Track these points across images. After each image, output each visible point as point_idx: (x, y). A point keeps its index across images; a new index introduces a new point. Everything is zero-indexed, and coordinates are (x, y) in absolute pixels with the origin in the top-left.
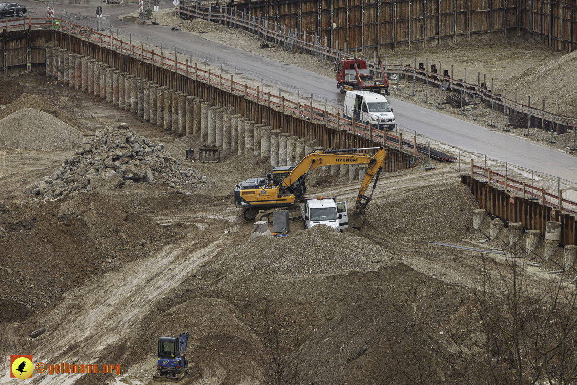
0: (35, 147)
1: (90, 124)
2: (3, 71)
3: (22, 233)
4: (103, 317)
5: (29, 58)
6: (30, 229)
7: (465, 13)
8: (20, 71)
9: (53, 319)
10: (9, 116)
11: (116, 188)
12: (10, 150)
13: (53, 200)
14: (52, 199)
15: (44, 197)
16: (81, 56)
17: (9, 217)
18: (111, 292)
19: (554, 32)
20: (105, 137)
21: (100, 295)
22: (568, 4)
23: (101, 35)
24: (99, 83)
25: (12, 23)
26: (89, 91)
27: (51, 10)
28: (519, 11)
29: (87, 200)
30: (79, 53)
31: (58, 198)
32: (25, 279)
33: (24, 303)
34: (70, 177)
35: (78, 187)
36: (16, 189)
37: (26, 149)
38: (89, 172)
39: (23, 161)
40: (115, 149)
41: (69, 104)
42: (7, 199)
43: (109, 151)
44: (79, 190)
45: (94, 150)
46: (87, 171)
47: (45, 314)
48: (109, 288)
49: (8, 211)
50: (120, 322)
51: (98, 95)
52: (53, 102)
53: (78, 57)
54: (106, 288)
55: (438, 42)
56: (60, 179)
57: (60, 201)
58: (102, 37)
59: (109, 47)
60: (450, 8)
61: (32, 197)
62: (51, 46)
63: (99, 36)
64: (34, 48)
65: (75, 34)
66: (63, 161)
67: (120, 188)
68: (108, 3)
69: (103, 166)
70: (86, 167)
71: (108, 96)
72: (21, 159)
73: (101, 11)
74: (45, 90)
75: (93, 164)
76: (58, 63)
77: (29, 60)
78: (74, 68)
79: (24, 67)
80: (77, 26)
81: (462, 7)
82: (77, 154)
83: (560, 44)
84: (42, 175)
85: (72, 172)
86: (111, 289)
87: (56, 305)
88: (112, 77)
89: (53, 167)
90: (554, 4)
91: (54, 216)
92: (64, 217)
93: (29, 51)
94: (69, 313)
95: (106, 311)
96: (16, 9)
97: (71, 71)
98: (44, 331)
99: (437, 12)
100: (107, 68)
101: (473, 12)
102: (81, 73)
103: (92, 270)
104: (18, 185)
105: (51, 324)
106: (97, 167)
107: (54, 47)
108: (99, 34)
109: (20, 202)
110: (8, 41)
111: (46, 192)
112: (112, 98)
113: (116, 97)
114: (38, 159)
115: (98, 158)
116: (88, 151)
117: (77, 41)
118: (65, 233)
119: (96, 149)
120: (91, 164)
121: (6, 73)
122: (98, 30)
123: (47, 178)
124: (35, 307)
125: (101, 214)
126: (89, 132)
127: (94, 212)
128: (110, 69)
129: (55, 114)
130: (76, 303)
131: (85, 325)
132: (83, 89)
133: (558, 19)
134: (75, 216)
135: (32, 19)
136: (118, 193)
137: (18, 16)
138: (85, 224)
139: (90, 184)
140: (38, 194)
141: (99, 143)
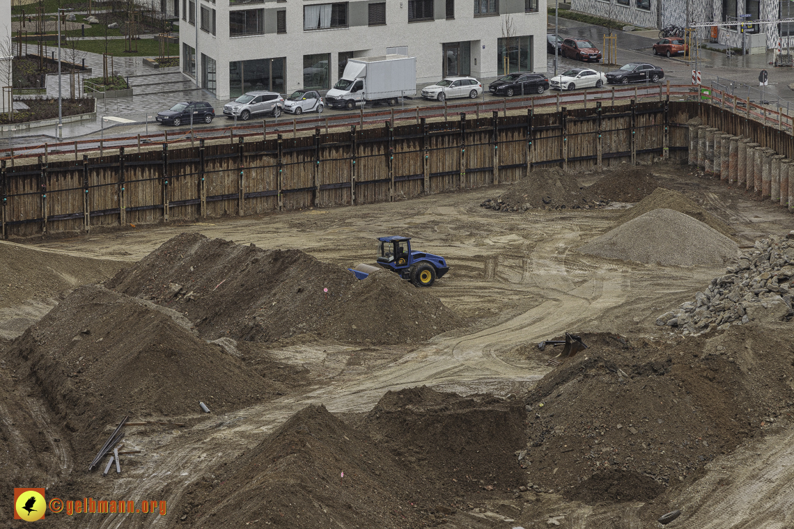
0: (672, 262)
1: (748, 231)
2: (630, 156)
3: (651, 380)
4: (760, 496)
5: (666, 140)
6: (663, 374)
8: (654, 157)
9: (692, 497)
10: (636, 219)
11: (782, 320)
12: (637, 265)
13: (695, 335)
14: (694, 333)
15: (683, 331)
16: (737, 138)
17: (634, 357)
18: (773, 462)
20: (769, 250)
21: (757, 466)
23: (765, 109)
24: (761, 176)
25: (643, 92)
26: (747, 187)
27: (698, 75)
29: (742, 335)
30: (735, 135)
31: (702, 332)
32: (654, 443)
33: (652, 476)
34: (718, 305)
35: (730, 317)
36: (644, 319)
37: (659, 264)
38: (745, 297)
39: (656, 281)
40: (781, 266)
41: (719, 204)
42: (632, 332)
43: (773, 269)
44: (731, 322)
45: (752, 267)
46: (743, 296)
47: (681, 491)
48: (770, 457)
49: (633, 348)
50: (783, 505)
51: (760, 192)
52: (698, 201)
53: (733, 140)
54: (765, 457)
56: (706, 306)
57: (706, 336)
58: (767, 112)
59: (776, 127)
61: (667, 330)
62: (696, 123)
63: (763, 111)
64: (674, 126)
65: (730, 108)
66: (709, 282)
67: (788, 320)
68: (776, 66)
69: (765, 289)
70: (741, 290)
71: (773, 193)
72: (654, 277)
73: (766, 77)
74: (687, 184)
75: (752, 286)
76: (705, 147)
77: (665, 142)
78: (727, 155)
79: (659, 152)
80: (732, 97)
82: (729, 272)
84: (680, 300)
85: (722, 297)
86: (772, 459)
87: (695, 479)
88: (779, 168)
89: (696, 290)
91: (696, 356)
92: (710, 358)
93: (666, 131)
94: (714, 491)
95: (765, 488)
96: (650, 72)
97: (723, 159)
98: (678, 514)
100: (773, 155)
102: (737, 161)
103: (747, 432)
104: (648, 313)
105: (689, 504)
106: (756, 290)
107: (701, 125)
108: (762, 109)
109: (651, 337)
110: (637, 115)
111: (685, 323)
112: (780, 196)
113: (784, 195)
114: (675, 278)
115: (758, 278)
116: (744, 269)
117: (732, 118)
118: (711, 380)
119: (756, 266)
120: (749, 286)
121: (634, 160)
122: (762, 102)
123: (687, 304)
124: (666, 481)
125: (760, 355)
126: (747, 243)
127: (751, 352)
128: (776, 156)
129: (699, 216)
130: (723, 476)
131: (735, 508)
132: (739, 184)
134: (725, 357)
135: (672, 86)
136: (785, 326)
137: (652, 81)
138: (739, 369)
139: (746, 313)
140: (675, 326)
141: (760, 257)
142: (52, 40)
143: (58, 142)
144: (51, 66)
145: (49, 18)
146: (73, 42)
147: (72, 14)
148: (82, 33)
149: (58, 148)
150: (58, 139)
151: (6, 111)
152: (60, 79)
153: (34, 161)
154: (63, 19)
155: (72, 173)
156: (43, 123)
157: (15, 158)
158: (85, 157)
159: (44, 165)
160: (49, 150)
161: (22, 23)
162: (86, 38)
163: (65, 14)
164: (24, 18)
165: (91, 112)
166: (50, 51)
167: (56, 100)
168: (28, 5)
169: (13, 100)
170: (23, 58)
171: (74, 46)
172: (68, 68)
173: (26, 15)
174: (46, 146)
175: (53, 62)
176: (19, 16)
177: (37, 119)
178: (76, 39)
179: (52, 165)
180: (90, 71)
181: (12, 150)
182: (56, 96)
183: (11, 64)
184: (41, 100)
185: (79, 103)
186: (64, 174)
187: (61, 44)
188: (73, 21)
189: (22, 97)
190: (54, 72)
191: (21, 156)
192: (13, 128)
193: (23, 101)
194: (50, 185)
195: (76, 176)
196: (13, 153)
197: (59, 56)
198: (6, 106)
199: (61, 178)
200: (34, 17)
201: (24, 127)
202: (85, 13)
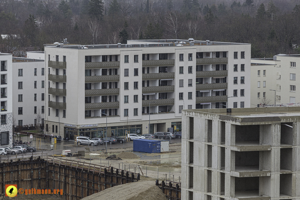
7: (18, 181)
19: (67, 191)
22: (74, 176)
28: (47, 179)
55: (3, 197)
60: (9, 179)
81: (16, 178)
83: (70, 197)
90: (66, 175)
99: (2, 181)
101: (22, 180)
133: (68, 184)
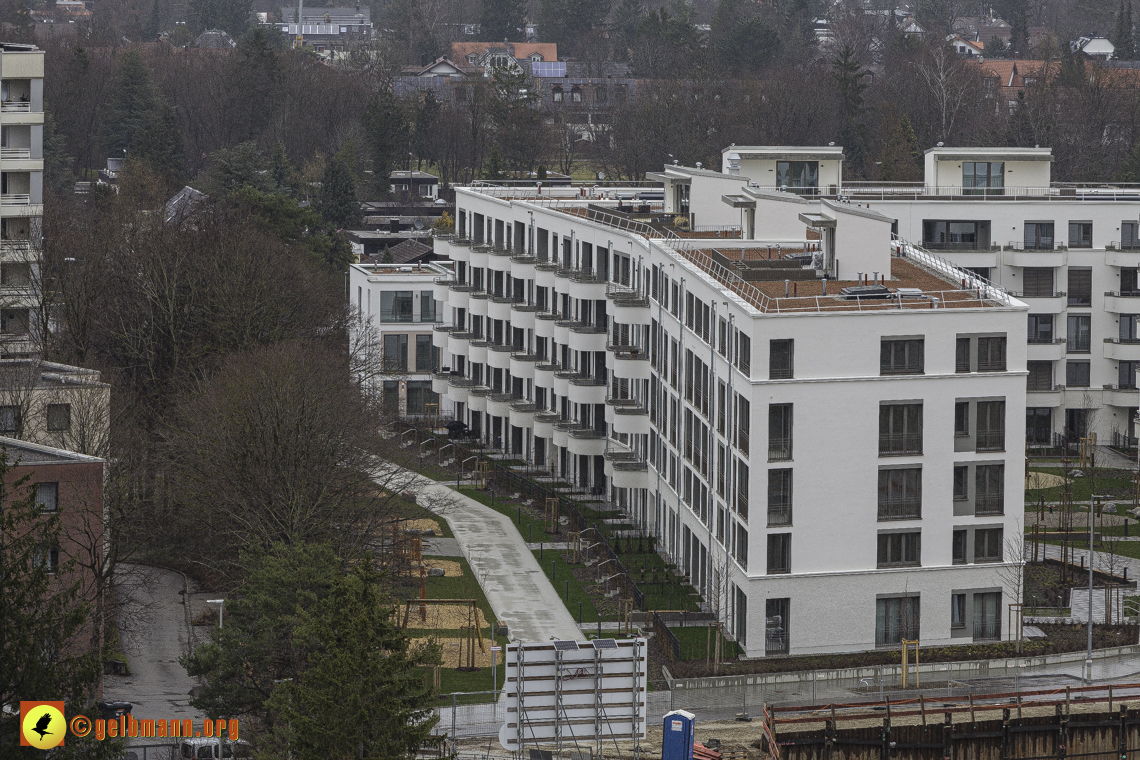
142: (1082, 540)
143: (1085, 686)
144: (1079, 576)
145: (1078, 509)
146: (1111, 542)
147: (1111, 503)
148: (1126, 530)
149: (1085, 694)
150: (1085, 681)
151: (1013, 638)
152: (1091, 595)
153: (1051, 711)
154: (1099, 510)
155: (1104, 729)
156: (1065, 657)
157: (1024, 706)
158: (1123, 707)
159: (1064, 717)
160: (1073, 696)
161: (1040, 514)
162: (1130, 539)
163: (1102, 503)
164: (1043, 507)
165: (1134, 643)
166: (1079, 556)
167: (1085, 626)
168: (1049, 489)
169: (1024, 624)
170: (1039, 564)
171: (1112, 549)
172: (1103, 580)
173: (1045, 503)
174: (1068, 691)
175: (1082, 571)
176: (1035, 503)
177: (1056, 651)
178: (1115, 539)
179: (1076, 717)
180: (1134, 585)
181: (1020, 695)
182: (1084, 619)
183: (1022, 572)
184: (1063, 624)
185: (1117, 630)
186: (1093, 731)
187: (1094, 546)
188: (1111, 513)
189: (1036, 619)
190: (1083, 585)
191: (1032, 704)
192: (1022, 663)
193: (1037, 625)
194: (1071, 746)
195: (1110, 734)
196: (1020, 699)
197: (1092, 563)
198: (1013, 631)
199: (1088, 738)
200: (1057, 506)
201: (1038, 663)
202: (1130, 502)
